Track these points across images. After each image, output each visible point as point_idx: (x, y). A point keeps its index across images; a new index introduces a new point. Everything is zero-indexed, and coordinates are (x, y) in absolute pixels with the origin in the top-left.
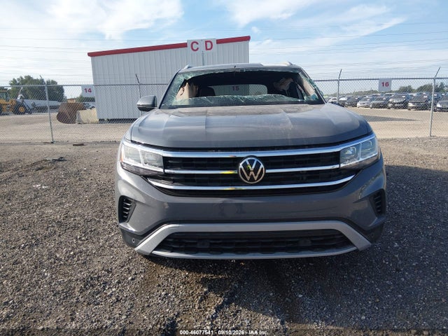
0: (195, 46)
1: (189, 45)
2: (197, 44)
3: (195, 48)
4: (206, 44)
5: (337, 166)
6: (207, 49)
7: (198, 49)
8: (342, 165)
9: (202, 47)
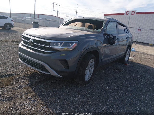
2: (129, 12)
3: (127, 14)
4: (132, 12)
5: (49, 47)
6: (132, 14)
8: (51, 47)
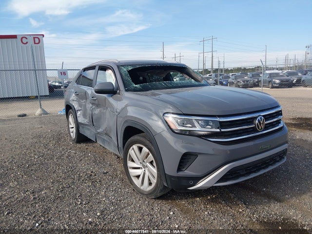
0: (25, 41)
1: (19, 38)
2: (27, 39)
4: (34, 39)
6: (35, 43)
7: (27, 43)
9: (31, 41)
